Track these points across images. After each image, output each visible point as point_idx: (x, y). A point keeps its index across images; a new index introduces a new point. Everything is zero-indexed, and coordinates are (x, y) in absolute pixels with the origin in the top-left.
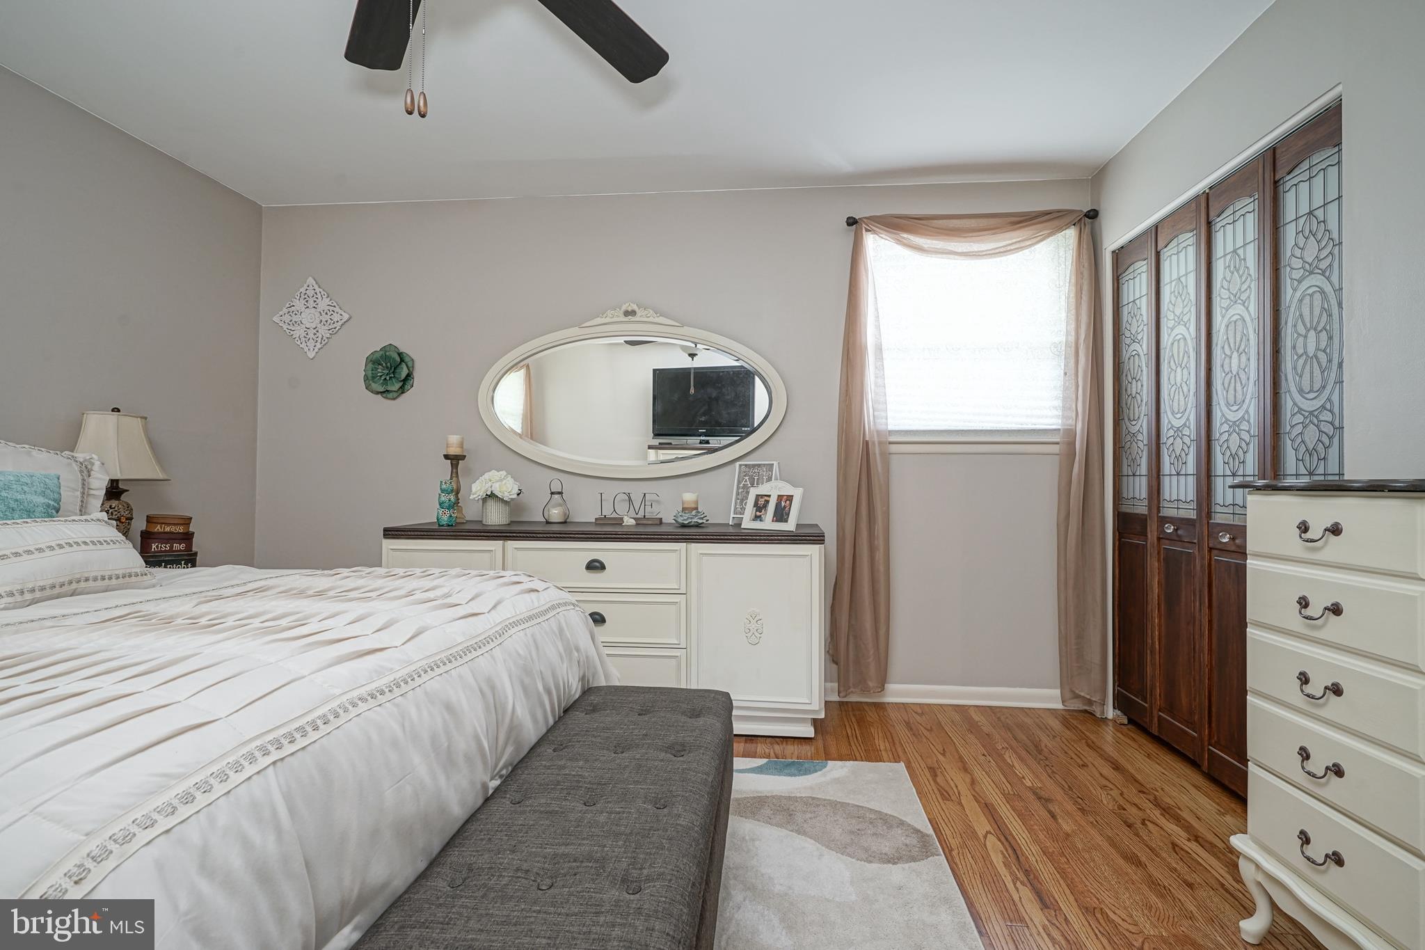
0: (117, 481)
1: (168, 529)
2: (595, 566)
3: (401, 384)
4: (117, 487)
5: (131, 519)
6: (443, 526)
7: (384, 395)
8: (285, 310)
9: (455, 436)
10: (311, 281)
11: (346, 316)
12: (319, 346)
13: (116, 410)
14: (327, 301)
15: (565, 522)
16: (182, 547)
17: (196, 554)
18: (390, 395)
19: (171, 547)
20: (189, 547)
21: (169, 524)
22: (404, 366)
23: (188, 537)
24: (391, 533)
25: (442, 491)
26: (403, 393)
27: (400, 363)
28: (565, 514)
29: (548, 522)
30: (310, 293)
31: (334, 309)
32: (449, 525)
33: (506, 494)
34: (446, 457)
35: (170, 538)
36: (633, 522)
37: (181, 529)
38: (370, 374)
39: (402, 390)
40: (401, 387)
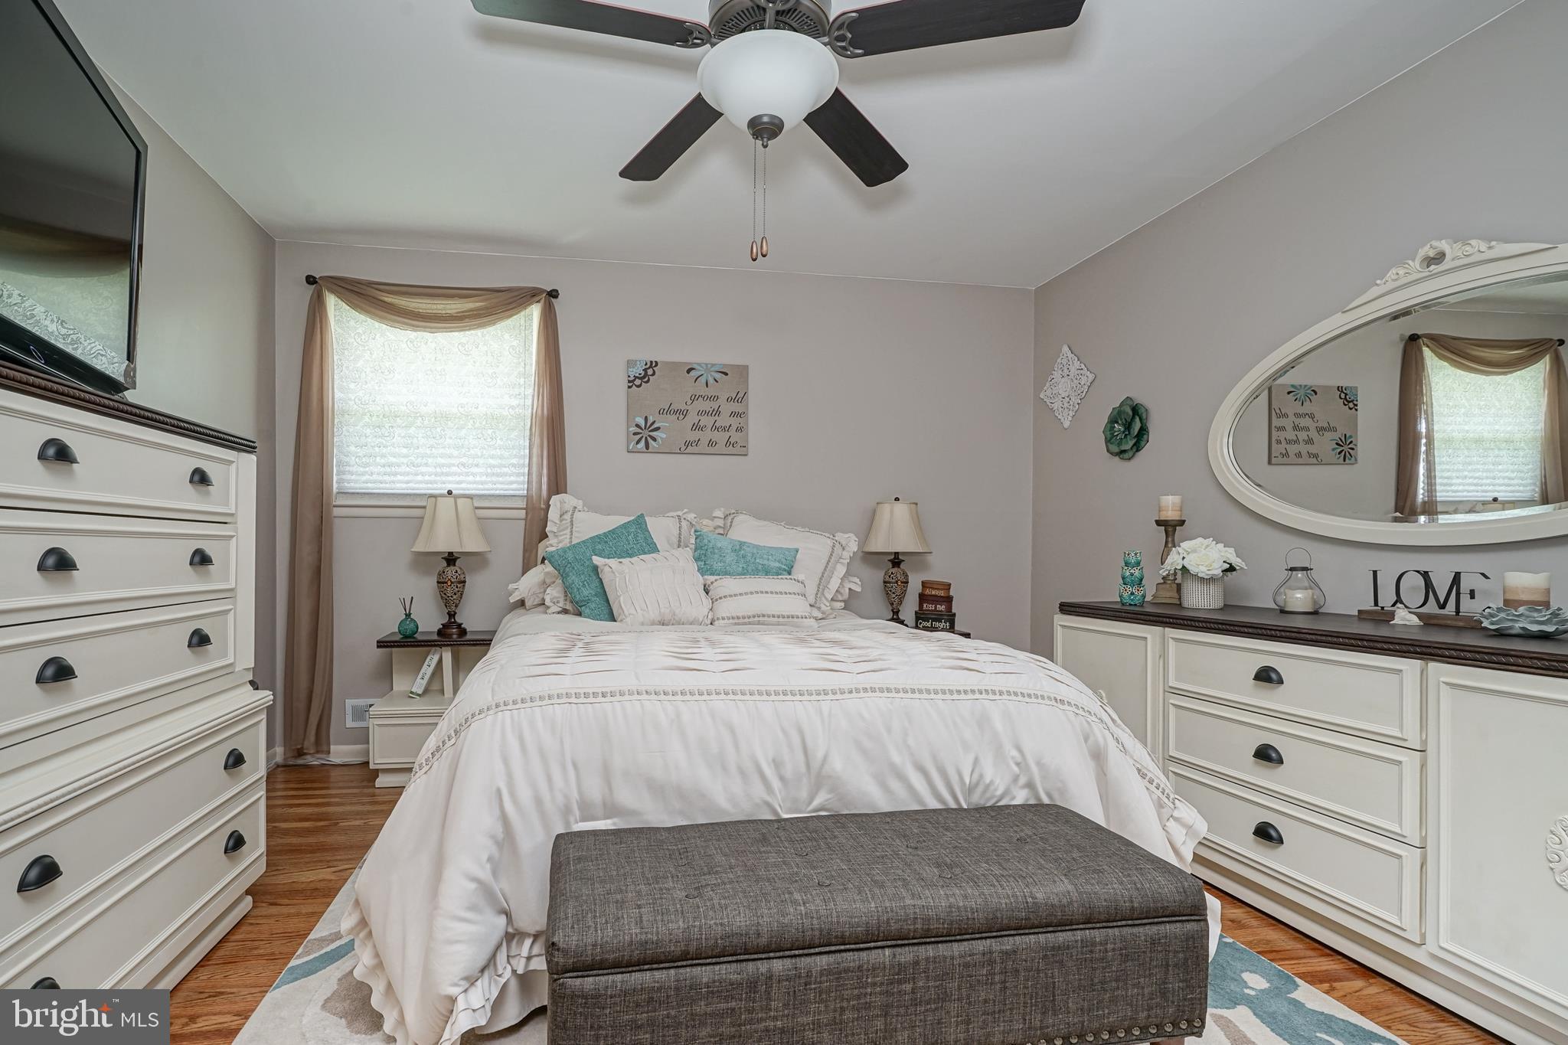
0: (898, 553)
1: (933, 593)
2: (1266, 676)
3: (1134, 441)
4: (898, 558)
5: (907, 582)
6: (1123, 604)
7: (1121, 456)
8: (1048, 384)
9: (1170, 497)
10: (1065, 349)
11: (1091, 377)
12: (1071, 413)
13: (897, 499)
14: (1077, 364)
15: (1315, 613)
16: (941, 608)
17: (955, 614)
18: (1126, 456)
19: (936, 607)
20: (949, 608)
21: (933, 589)
22: (1137, 419)
23: (948, 600)
24: (1067, 608)
25: (1127, 564)
26: (1138, 450)
27: (1133, 417)
28: (1315, 602)
29: (1283, 612)
30: (1064, 361)
31: (1082, 371)
32: (1130, 605)
33: (1203, 569)
34: (1159, 523)
35: (936, 600)
36: (1415, 620)
37: (942, 593)
38: (1109, 436)
39: (1137, 447)
40: (1135, 444)
